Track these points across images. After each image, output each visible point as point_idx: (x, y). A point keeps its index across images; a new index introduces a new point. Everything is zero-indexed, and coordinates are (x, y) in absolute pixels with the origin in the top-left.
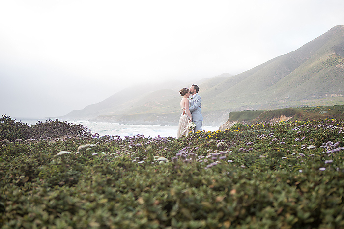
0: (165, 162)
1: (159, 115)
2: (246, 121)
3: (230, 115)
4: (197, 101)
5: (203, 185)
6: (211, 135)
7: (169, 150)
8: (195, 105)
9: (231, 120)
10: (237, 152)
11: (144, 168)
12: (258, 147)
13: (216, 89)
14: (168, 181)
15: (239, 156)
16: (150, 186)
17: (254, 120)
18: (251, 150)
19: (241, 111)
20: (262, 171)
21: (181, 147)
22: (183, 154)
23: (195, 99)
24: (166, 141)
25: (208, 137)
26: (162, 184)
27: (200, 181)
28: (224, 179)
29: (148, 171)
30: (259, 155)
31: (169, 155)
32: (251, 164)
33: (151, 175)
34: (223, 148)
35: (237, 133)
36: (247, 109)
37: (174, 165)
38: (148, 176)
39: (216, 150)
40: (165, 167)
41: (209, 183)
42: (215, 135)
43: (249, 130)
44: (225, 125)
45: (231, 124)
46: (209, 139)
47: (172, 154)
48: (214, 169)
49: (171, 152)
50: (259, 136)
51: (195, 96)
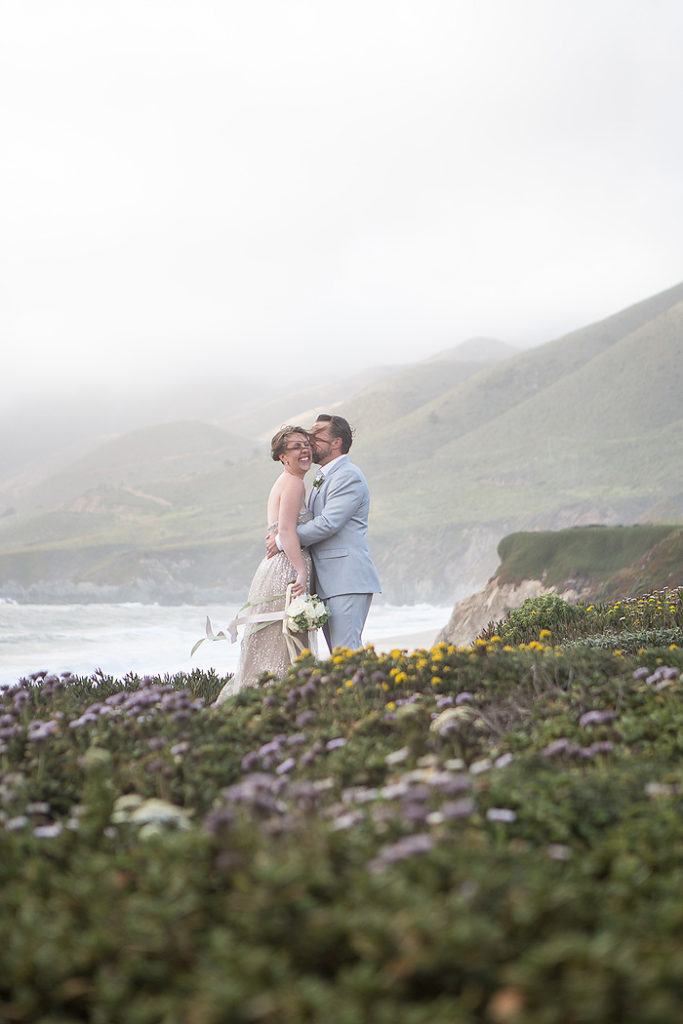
0: (170, 826)
1: (147, 555)
2: (586, 576)
3: (505, 549)
4: (338, 493)
5: (354, 959)
6: (404, 668)
7: (196, 759)
8: (330, 512)
9: (510, 576)
10: (534, 766)
11: (62, 865)
12: (640, 730)
13: (434, 419)
14: (183, 939)
15: (545, 785)
16: (87, 973)
17: (624, 573)
18: (604, 753)
19: (561, 526)
20: (657, 869)
21: (257, 738)
22: (260, 789)
23: (333, 484)
24: (185, 707)
25: (391, 682)
26: (151, 956)
27: (342, 939)
28: (463, 930)
29: (83, 887)
30: (644, 779)
31: (196, 785)
32: (601, 827)
33: (97, 911)
34: (465, 743)
35: (537, 656)
36: (592, 519)
37: (214, 852)
38: (81, 917)
39: (431, 759)
40: (170, 858)
41: (388, 950)
42: (427, 669)
43: (600, 629)
44: (479, 600)
45: (513, 595)
46: (396, 692)
47: (207, 775)
48: (413, 870)
49: (206, 766)
50: (643, 678)
51: (334, 471)
